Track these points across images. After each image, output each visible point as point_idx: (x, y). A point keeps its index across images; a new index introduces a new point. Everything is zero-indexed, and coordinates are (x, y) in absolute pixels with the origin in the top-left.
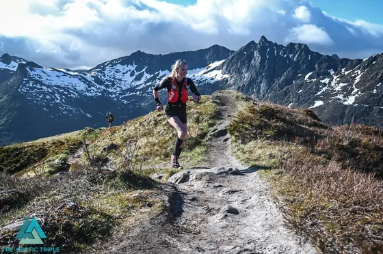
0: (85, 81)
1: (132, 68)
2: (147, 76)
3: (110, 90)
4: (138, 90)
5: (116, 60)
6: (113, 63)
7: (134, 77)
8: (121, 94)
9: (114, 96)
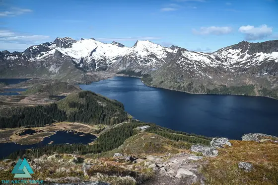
0: (210, 58)
1: (238, 51)
2: (248, 56)
3: (224, 64)
4: (241, 64)
5: (229, 47)
6: (227, 49)
7: (239, 56)
8: (231, 66)
9: (226, 67)
